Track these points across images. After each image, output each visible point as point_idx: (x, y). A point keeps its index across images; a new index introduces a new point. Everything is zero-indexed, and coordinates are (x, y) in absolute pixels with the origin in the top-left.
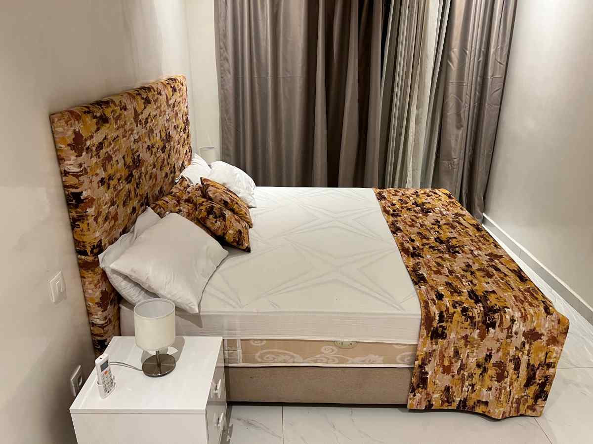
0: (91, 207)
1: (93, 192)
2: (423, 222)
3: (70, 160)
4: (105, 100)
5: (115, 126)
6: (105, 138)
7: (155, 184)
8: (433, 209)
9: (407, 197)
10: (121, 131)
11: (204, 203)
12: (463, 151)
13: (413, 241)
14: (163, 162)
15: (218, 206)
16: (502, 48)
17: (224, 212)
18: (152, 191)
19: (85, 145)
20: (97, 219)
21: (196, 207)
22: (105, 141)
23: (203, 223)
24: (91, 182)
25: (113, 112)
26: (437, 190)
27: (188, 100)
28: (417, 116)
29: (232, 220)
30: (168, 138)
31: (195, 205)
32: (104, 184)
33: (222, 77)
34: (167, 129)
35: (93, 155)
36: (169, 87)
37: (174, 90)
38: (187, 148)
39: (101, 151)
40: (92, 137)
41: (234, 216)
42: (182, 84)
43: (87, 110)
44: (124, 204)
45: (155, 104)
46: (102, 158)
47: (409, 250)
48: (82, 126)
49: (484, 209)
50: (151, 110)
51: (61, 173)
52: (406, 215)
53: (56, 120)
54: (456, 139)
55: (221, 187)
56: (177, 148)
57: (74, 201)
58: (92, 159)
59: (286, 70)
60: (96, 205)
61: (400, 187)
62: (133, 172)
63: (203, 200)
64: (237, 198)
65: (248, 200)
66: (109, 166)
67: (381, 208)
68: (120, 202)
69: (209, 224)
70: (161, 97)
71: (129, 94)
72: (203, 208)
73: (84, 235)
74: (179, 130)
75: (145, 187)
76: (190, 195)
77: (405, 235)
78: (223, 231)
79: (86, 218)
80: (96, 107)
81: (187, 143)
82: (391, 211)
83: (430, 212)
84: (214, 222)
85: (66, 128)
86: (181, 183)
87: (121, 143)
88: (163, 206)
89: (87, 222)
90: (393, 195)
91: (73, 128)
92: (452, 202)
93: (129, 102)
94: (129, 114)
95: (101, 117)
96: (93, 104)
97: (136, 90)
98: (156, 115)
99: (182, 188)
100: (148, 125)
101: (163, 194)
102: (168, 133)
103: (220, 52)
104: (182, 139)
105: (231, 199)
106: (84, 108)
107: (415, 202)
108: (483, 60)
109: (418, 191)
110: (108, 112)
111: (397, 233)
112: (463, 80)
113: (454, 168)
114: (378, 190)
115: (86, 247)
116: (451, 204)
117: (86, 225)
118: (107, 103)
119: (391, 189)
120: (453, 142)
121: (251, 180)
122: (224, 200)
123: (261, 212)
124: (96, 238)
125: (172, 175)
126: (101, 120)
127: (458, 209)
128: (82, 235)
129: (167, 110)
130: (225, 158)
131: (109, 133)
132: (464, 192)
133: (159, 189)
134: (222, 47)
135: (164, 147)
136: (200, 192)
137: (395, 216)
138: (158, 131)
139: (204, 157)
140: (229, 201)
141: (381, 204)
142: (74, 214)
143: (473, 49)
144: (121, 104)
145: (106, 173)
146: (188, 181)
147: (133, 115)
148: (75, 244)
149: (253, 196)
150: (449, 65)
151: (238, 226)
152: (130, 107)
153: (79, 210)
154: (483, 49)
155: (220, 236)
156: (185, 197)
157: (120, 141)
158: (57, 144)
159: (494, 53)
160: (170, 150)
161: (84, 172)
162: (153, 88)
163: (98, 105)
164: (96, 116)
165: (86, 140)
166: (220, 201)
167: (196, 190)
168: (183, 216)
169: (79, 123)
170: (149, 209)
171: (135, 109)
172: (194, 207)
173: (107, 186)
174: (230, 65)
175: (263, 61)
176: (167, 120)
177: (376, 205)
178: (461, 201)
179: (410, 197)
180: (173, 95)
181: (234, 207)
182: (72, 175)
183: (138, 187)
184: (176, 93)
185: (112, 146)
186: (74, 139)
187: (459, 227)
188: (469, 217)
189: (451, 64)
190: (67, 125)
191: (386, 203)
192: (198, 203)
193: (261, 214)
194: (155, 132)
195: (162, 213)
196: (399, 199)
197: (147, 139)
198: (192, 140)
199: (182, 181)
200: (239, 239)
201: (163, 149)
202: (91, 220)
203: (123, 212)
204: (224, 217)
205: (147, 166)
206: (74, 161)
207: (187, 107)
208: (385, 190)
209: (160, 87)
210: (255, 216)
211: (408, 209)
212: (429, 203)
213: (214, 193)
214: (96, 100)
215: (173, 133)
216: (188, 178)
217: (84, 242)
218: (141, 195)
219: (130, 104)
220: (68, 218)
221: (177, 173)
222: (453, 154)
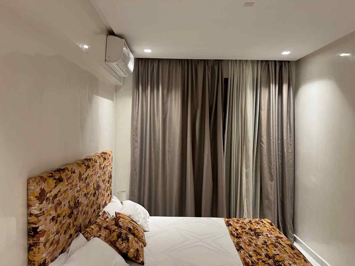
0: (43, 236)
1: (46, 226)
2: (256, 242)
3: (35, 206)
4: (63, 168)
5: (66, 183)
6: (59, 191)
7: (86, 217)
8: (262, 233)
9: (245, 224)
10: (69, 186)
11: (116, 230)
12: (276, 195)
13: (251, 256)
14: (93, 203)
15: (125, 232)
16: (290, 137)
17: (129, 236)
18: (84, 222)
19: (46, 196)
20: (46, 245)
21: (111, 233)
22: (59, 193)
23: (114, 244)
24: (46, 220)
25: (67, 175)
26: (263, 220)
27: (113, 164)
28: (246, 173)
29: (133, 241)
30: (98, 187)
31: (110, 231)
32: (54, 220)
33: (133, 151)
34: (98, 182)
35: (50, 202)
36: (102, 158)
37: (105, 159)
38: (109, 192)
39: (56, 199)
40: (51, 191)
41: (134, 239)
42: (110, 156)
43: (51, 175)
44: (65, 233)
45: (92, 168)
46: (55, 204)
47: (249, 264)
48: (46, 185)
49: (294, 231)
50: (90, 172)
51: (28, 214)
52: (245, 237)
53: (31, 182)
54: (271, 187)
55: (128, 218)
56: (103, 193)
57: (33, 233)
58: (49, 205)
59: (170, 146)
60: (46, 235)
61: (240, 217)
62: (74, 211)
63: (116, 227)
64: (138, 226)
65: (144, 226)
66: (59, 209)
67: (229, 232)
68: (62, 231)
69: (118, 245)
70: (96, 164)
71: (78, 163)
72: (115, 234)
73: (35, 256)
74: (105, 182)
75: (80, 220)
76: (108, 224)
77: (245, 252)
78: (127, 250)
79: (38, 244)
80: (57, 173)
81: (110, 190)
82: (236, 234)
83: (260, 235)
84: (121, 244)
85: (36, 186)
86: (103, 215)
87: (68, 194)
88: (90, 232)
89: (39, 247)
90: (236, 223)
91: (40, 187)
92: (273, 228)
93: (77, 168)
94: (76, 176)
95: (59, 179)
96: (56, 171)
97: (82, 161)
98: (93, 174)
99: (103, 219)
100: (87, 181)
101: (91, 224)
102: (98, 185)
103: (133, 137)
104: (107, 187)
105: (133, 227)
106: (49, 174)
107: (250, 228)
108: (281, 142)
109: (251, 220)
110: (63, 176)
111: (240, 250)
112: (271, 153)
113: (272, 205)
114: (227, 219)
115: (35, 264)
116: (273, 230)
117: (37, 249)
118: (63, 170)
119: (234, 218)
120: (269, 189)
121: (147, 212)
122: (129, 228)
123: (152, 235)
124: (42, 258)
125: (98, 210)
126: (59, 180)
127: (277, 233)
128: (33, 256)
129: (99, 171)
130: (132, 198)
131: (62, 188)
132: (280, 220)
133: (88, 220)
134: (134, 134)
135: (95, 193)
136: (114, 221)
137: (238, 238)
138: (93, 184)
139: (119, 198)
140: (132, 228)
141: (229, 229)
142: (31, 242)
143: (274, 137)
144: (72, 170)
145: (56, 213)
146: (107, 214)
147: (78, 176)
148: (28, 262)
149: (147, 223)
150: (262, 145)
151: (136, 246)
152: (77, 171)
153: (35, 239)
154: (280, 137)
155: (124, 253)
156: (105, 225)
157: (68, 192)
158: (29, 197)
159: (286, 139)
160: (98, 195)
161: (42, 214)
162: (92, 159)
163: (58, 172)
164: (56, 178)
165: (47, 193)
166: (126, 228)
167: (111, 220)
168: (102, 240)
169: (44, 183)
170: (81, 235)
171: (80, 172)
172: (110, 233)
173: (56, 221)
174: (138, 145)
175: (157, 142)
176: (99, 177)
177: (226, 230)
178: (278, 227)
179: (247, 225)
180: (104, 162)
181: (135, 232)
182: (34, 215)
183: (75, 220)
184: (106, 161)
185: (63, 196)
186: (40, 193)
187: (279, 247)
188: (285, 239)
189: (263, 145)
190: (37, 185)
191: (232, 229)
192: (112, 230)
193: (152, 236)
194: (90, 185)
195: (89, 237)
196: (240, 226)
197: (85, 190)
198: (112, 188)
199: (104, 214)
200: (137, 256)
201: (94, 194)
202: (41, 245)
203: (63, 238)
204: (127, 239)
205: (83, 206)
206: (37, 207)
207: (111, 168)
208: (230, 219)
209: (97, 158)
210: (148, 237)
211: (246, 233)
212: (259, 229)
213: (123, 223)
214: (57, 168)
215: (101, 184)
216: (107, 212)
217: (34, 261)
218: (76, 226)
219: (77, 169)
220: (27, 244)
221: (101, 209)
222: (270, 196)
